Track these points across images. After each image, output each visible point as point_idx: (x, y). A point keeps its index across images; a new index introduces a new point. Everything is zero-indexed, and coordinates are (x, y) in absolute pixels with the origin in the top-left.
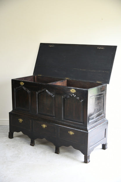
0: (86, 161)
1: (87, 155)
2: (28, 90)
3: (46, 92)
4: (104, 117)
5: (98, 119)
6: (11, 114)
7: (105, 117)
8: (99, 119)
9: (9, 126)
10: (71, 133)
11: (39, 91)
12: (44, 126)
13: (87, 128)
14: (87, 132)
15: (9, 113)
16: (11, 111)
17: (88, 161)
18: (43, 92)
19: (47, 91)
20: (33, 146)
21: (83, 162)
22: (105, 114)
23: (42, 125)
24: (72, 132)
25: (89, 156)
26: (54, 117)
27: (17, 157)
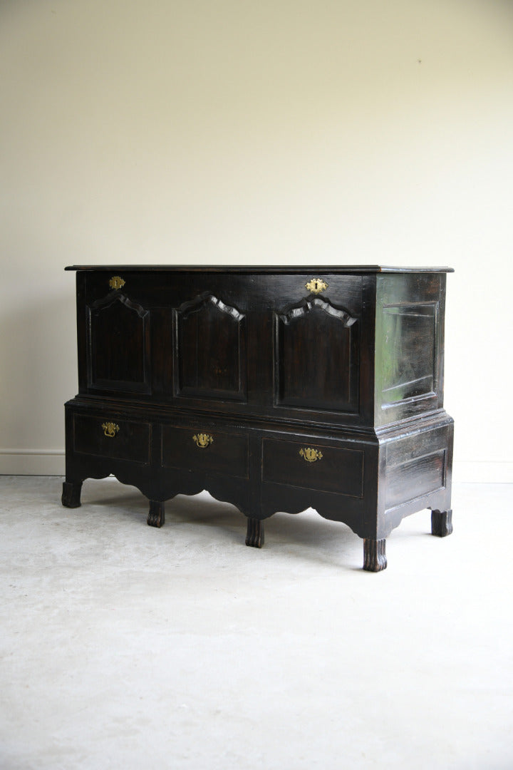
0: (371, 565)
1: (375, 538)
2: (141, 308)
3: (212, 303)
4: (436, 404)
5: (415, 404)
6: (71, 409)
7: (441, 406)
8: (418, 407)
9: (64, 456)
10: (312, 455)
11: (184, 306)
12: (203, 440)
13: (376, 429)
14: (375, 444)
15: (65, 405)
16: (73, 397)
17: (380, 562)
18: (201, 304)
19: (215, 300)
20: (159, 527)
21: (359, 570)
22: (441, 393)
23: (195, 438)
24: (314, 452)
25: (383, 543)
26: (242, 401)
27: (97, 554)
